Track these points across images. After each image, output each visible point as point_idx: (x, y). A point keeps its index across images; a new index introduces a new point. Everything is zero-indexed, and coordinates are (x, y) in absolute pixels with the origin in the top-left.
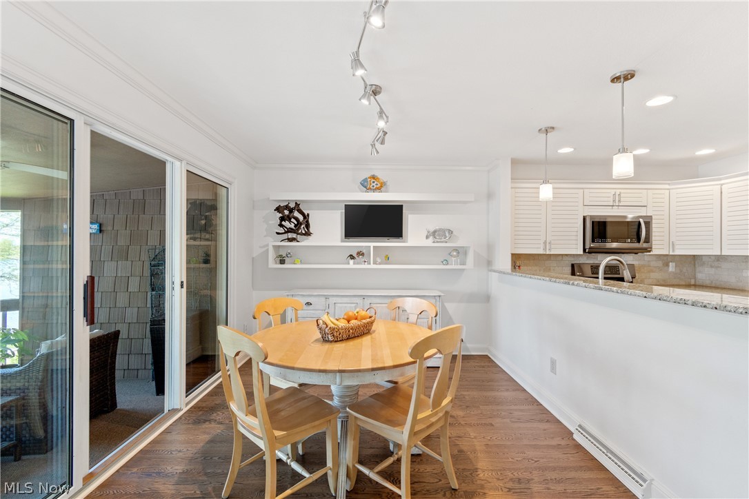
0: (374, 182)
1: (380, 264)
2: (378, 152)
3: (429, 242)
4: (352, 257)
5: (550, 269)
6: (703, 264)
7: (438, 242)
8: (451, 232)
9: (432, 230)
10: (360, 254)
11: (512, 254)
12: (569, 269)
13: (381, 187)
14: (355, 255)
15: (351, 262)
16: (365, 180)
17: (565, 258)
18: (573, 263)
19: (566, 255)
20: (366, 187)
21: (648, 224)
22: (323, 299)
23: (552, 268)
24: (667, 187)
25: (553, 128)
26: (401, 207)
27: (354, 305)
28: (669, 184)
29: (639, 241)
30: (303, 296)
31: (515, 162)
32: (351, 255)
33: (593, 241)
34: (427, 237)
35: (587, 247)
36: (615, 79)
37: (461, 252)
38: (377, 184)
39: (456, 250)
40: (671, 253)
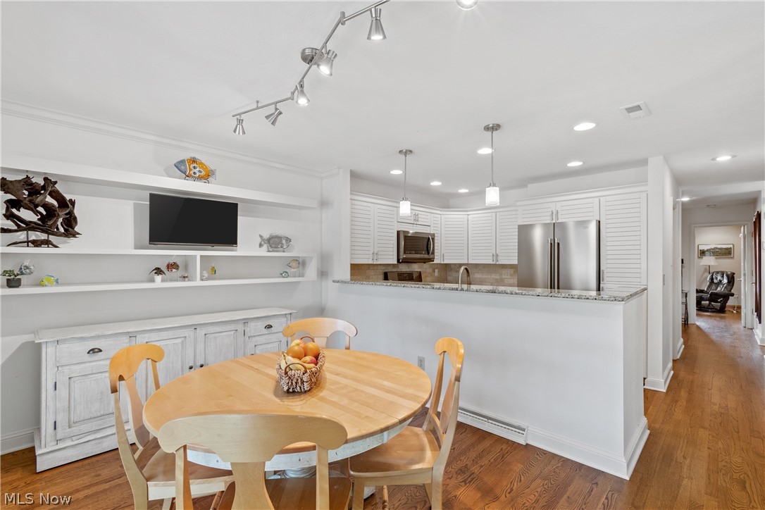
0: (194, 168)
1: (207, 279)
2: (244, 133)
3: (263, 252)
4: (158, 271)
5: (369, 278)
6: (451, 270)
7: (273, 251)
8: (288, 240)
9: (266, 236)
10: (173, 266)
11: (351, 264)
12: (382, 276)
13: (207, 176)
14: (164, 268)
15: (158, 278)
16: (182, 162)
17: (379, 267)
18: (386, 271)
19: (380, 265)
20: (185, 173)
21: (433, 239)
22: (125, 339)
23: (371, 277)
24: (439, 212)
25: (411, 151)
26: (235, 206)
27: (179, 341)
28: (441, 211)
29: (428, 254)
30: (82, 339)
31: (354, 175)
32: (158, 269)
33: (405, 253)
34: (261, 245)
35: (401, 257)
36: (487, 128)
37: (301, 263)
38: (200, 172)
39: (296, 260)
40: (442, 262)
